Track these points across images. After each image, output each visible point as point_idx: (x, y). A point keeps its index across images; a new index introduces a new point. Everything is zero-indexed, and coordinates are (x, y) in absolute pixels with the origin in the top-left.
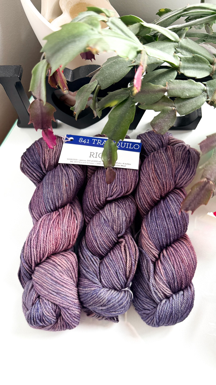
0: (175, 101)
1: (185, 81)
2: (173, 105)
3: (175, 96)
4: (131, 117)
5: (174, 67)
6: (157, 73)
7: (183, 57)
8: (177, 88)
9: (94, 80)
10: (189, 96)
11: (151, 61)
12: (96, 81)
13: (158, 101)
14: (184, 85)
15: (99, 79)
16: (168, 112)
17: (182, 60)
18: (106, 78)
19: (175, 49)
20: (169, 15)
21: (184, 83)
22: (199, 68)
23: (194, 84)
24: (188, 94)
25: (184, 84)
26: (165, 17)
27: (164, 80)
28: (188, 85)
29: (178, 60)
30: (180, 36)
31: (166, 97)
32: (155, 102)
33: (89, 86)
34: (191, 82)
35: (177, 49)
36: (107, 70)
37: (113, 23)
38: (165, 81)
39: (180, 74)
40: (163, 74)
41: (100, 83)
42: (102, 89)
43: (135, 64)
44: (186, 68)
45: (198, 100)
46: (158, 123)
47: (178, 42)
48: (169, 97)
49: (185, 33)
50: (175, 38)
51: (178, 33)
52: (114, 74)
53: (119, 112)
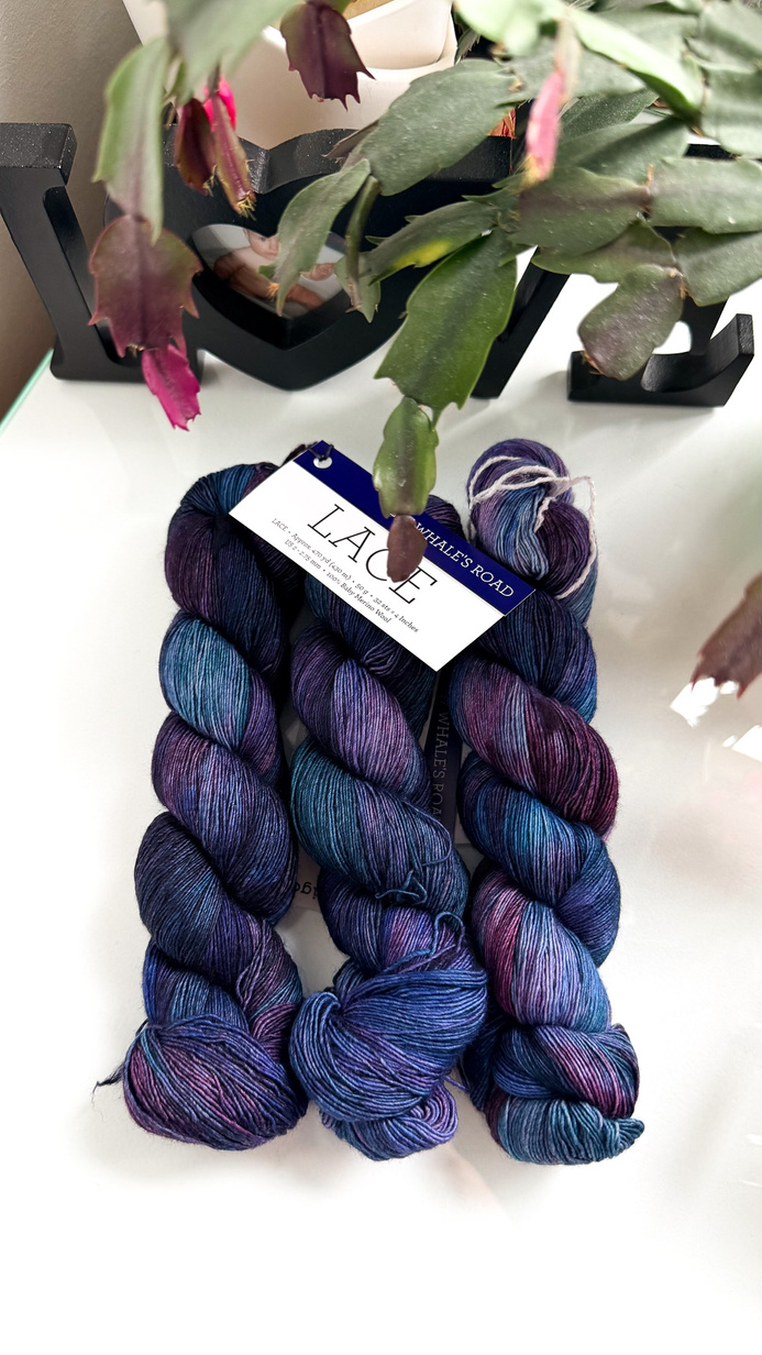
0: (678, 243)
1: (723, 163)
2: (671, 260)
3: (682, 224)
4: (500, 310)
7: (715, 72)
8: (690, 191)
10: (737, 226)
13: (610, 240)
14: (717, 181)
15: (374, 154)
16: (649, 287)
17: (713, 81)
18: (405, 151)
21: (719, 171)
24: (734, 218)
27: (637, 163)
28: (736, 178)
29: (698, 80)
32: (600, 244)
33: (334, 183)
38: (642, 165)
41: (380, 168)
42: (388, 192)
44: (727, 119)
46: (610, 328)
47: (695, 13)
52: (435, 135)
53: (453, 288)
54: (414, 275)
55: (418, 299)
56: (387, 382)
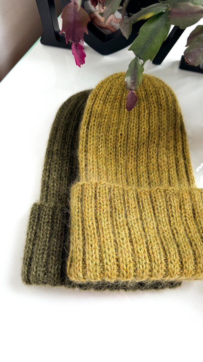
4: (165, 34)
53: (153, 26)
54: (143, 22)
55: (143, 29)
56: (131, 52)
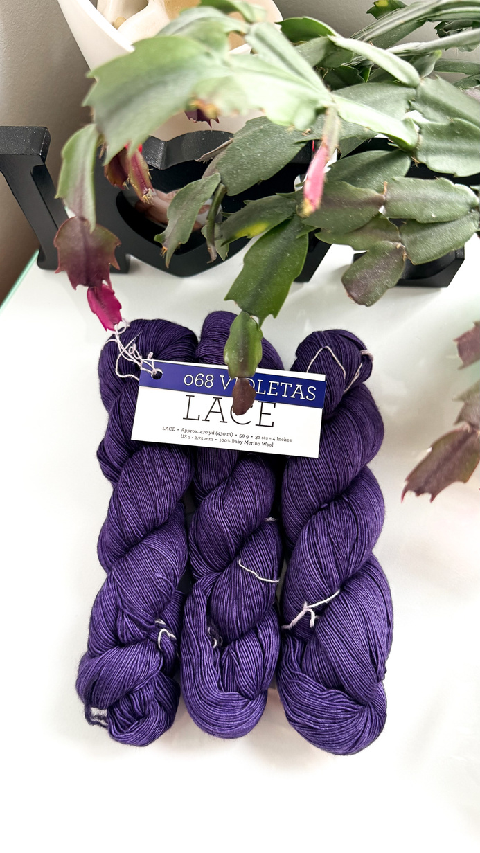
0: (402, 227)
1: (429, 181)
2: (397, 238)
3: (404, 217)
4: (297, 263)
5: (404, 149)
6: (363, 161)
7: (425, 125)
8: (409, 198)
9: (213, 171)
10: (436, 218)
11: (350, 131)
12: (217, 176)
13: (361, 226)
14: (425, 192)
15: (223, 170)
16: (385, 254)
17: (423, 131)
18: (241, 169)
19: (409, 104)
20: (398, 19)
21: (426, 186)
22: (463, 152)
23: (450, 189)
24: (435, 214)
25: (427, 188)
26: (388, 24)
27: (379, 179)
28: (437, 190)
29: (415, 131)
30: (421, 70)
31: (381, 217)
32: (356, 228)
33: (199, 187)
34: (443, 183)
35: (412, 103)
36: (244, 149)
37: (260, 38)
38: (382, 180)
39: (419, 165)
40: (377, 165)
41: (226, 179)
42: (231, 194)
43: (310, 137)
44: (433, 151)
45: (457, 229)
46: (361, 278)
47: (415, 87)
48: (388, 218)
49: (432, 63)
50: (409, 77)
51: (418, 62)
52: (259, 160)
53: (269, 250)
55: (249, 256)
56: (232, 302)
